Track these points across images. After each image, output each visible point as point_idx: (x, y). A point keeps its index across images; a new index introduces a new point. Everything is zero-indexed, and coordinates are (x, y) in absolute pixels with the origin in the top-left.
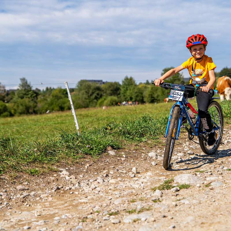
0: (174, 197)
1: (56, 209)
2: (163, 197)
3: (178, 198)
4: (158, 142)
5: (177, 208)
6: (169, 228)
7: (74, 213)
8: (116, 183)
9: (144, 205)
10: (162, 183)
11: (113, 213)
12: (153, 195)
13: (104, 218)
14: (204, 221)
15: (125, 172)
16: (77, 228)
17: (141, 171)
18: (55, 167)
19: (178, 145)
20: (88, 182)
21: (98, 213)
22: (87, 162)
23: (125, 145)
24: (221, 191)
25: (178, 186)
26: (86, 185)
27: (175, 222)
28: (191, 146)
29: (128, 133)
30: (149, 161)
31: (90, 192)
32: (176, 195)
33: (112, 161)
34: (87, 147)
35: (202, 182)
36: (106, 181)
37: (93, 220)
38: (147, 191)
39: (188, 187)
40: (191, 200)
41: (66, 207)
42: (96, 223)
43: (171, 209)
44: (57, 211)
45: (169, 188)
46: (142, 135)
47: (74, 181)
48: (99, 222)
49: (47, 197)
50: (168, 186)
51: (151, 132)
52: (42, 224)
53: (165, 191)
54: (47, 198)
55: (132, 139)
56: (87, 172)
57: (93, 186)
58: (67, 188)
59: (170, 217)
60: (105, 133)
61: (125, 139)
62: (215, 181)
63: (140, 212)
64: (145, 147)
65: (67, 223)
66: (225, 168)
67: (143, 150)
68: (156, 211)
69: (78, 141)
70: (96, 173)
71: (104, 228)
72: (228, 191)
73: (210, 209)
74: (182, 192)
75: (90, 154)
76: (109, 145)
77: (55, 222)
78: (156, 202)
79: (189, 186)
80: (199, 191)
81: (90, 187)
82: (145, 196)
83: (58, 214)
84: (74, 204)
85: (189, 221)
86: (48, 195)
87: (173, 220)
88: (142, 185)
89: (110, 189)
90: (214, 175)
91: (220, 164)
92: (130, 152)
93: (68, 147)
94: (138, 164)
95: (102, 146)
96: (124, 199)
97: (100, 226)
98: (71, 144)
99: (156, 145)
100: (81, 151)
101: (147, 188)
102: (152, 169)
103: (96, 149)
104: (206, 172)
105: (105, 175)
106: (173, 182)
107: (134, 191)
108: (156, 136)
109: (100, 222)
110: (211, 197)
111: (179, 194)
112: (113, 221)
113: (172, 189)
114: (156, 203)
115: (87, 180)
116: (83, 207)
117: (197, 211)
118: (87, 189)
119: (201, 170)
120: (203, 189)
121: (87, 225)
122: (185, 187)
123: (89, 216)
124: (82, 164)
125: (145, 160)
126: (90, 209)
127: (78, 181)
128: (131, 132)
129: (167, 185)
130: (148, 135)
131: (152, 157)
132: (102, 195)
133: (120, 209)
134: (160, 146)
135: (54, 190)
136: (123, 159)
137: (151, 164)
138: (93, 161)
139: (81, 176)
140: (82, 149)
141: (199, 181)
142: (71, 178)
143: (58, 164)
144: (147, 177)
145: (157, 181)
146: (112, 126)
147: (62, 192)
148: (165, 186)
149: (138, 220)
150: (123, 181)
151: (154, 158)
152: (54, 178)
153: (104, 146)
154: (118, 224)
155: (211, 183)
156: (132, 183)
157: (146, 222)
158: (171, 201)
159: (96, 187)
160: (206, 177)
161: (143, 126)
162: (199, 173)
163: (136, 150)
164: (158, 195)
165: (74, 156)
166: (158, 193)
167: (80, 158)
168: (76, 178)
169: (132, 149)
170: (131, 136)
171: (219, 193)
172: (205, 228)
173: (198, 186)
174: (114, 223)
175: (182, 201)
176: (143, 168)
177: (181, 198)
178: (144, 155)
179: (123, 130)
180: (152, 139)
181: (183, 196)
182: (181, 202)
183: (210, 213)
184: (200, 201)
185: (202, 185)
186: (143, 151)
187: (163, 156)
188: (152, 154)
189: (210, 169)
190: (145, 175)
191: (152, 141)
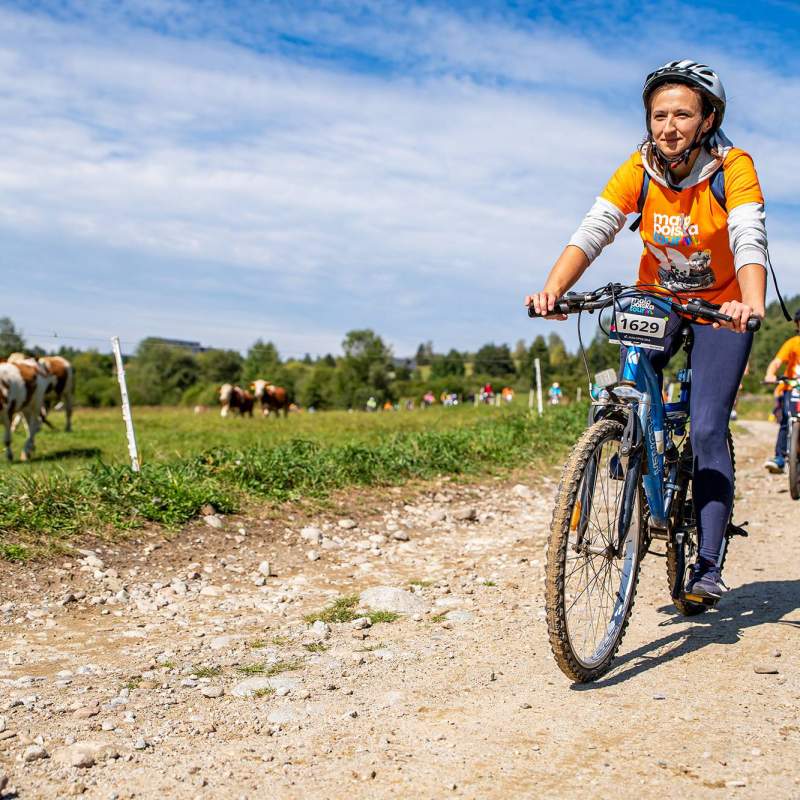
0: (357, 641)
1: (63, 649)
2: (331, 640)
3: (368, 645)
4: (326, 503)
5: (364, 669)
6: (343, 716)
7: (109, 665)
8: (218, 598)
9: (285, 655)
10: (329, 606)
11: (205, 669)
12: (306, 633)
13: (183, 682)
14: (426, 704)
15: (240, 570)
16: (114, 701)
17: (280, 572)
18: (71, 546)
19: (373, 515)
20: (147, 590)
21: (169, 669)
22: (149, 539)
23: (247, 504)
24: (469, 635)
25: (367, 615)
26: (142, 594)
27: (359, 702)
28: (403, 521)
29: (257, 477)
30: (301, 550)
31: (151, 613)
32: (362, 636)
33: (211, 540)
34: (154, 501)
35: (425, 610)
36: (194, 589)
37: (157, 685)
38: (293, 623)
39: (392, 619)
40: (397, 650)
41: (90, 646)
42: (164, 694)
43: (349, 671)
44: (65, 654)
45: (345, 617)
46: (289, 485)
47: (114, 583)
48: (170, 690)
49: (44, 617)
50: (345, 612)
51: (310, 479)
52: (25, 685)
53: (338, 624)
54: (42, 621)
55: (266, 491)
56: (147, 564)
57: (160, 600)
58: (96, 599)
59: (346, 690)
60: (201, 472)
61: (248, 491)
62: (455, 609)
63: (273, 672)
64: (295, 513)
65: (91, 688)
66: (480, 580)
67: (289, 520)
68: (313, 673)
69: (131, 486)
70: (171, 568)
71: (181, 707)
72: (484, 634)
73: (442, 674)
74: (377, 630)
75: (160, 520)
76: (208, 502)
77: (60, 683)
78: (314, 650)
79: (396, 617)
80: (416, 630)
81: (152, 602)
82: (287, 633)
83: (68, 663)
84: (110, 640)
85: (391, 703)
86: (47, 612)
87: (352, 699)
88: (282, 606)
89: (202, 612)
90: (455, 595)
91: (468, 569)
92: (258, 522)
93: (106, 498)
94: (273, 554)
95: (190, 504)
96: (236, 636)
97: (173, 700)
98: (114, 491)
99: (320, 512)
100: (137, 511)
101: (293, 616)
102: (306, 569)
103: (175, 510)
104: (434, 585)
105: (191, 575)
106: (358, 603)
107: (261, 620)
108: (322, 489)
109: (173, 692)
110: (444, 648)
111: (370, 634)
112: (205, 691)
113: (354, 622)
114: (314, 653)
115: (146, 584)
116: (131, 651)
117: (411, 678)
118: (143, 606)
119: (423, 581)
120: (427, 627)
121: (139, 695)
122: (386, 618)
123: (145, 675)
124: (137, 543)
125: (291, 545)
126: (148, 656)
127: (124, 584)
128: (264, 476)
129: (343, 612)
130: (304, 486)
131: (308, 541)
132: (181, 623)
133: (224, 661)
134: (331, 515)
135: (62, 602)
136: (238, 539)
137: (307, 557)
138: (166, 539)
139: (133, 572)
140: (139, 507)
141: (420, 606)
142: (107, 577)
143: (77, 538)
144: (295, 588)
145: (318, 598)
146: (218, 457)
147: (81, 608)
148: (337, 612)
149: (268, 691)
150: (237, 593)
151: (314, 542)
152: (64, 572)
153: (195, 504)
154: (219, 699)
155: (448, 614)
156: (257, 600)
157: (287, 699)
158: (351, 651)
159: (167, 604)
160: (435, 599)
161: (293, 463)
162: (419, 587)
163: (273, 519)
164: (319, 633)
165: (119, 520)
166: (319, 629)
167: (133, 528)
168: (119, 577)
169: (263, 515)
170: (263, 483)
171: (464, 639)
172: (427, 721)
173: (417, 619)
174: (207, 697)
175: (377, 653)
176: (285, 565)
177: (375, 644)
178: (291, 532)
179: (244, 468)
180: (311, 495)
181: (380, 641)
182: (374, 655)
183: (440, 687)
184: (419, 655)
185: (425, 617)
186: (290, 524)
187: (335, 538)
188: (309, 532)
189: (445, 579)
190: (290, 581)
191: (312, 501)
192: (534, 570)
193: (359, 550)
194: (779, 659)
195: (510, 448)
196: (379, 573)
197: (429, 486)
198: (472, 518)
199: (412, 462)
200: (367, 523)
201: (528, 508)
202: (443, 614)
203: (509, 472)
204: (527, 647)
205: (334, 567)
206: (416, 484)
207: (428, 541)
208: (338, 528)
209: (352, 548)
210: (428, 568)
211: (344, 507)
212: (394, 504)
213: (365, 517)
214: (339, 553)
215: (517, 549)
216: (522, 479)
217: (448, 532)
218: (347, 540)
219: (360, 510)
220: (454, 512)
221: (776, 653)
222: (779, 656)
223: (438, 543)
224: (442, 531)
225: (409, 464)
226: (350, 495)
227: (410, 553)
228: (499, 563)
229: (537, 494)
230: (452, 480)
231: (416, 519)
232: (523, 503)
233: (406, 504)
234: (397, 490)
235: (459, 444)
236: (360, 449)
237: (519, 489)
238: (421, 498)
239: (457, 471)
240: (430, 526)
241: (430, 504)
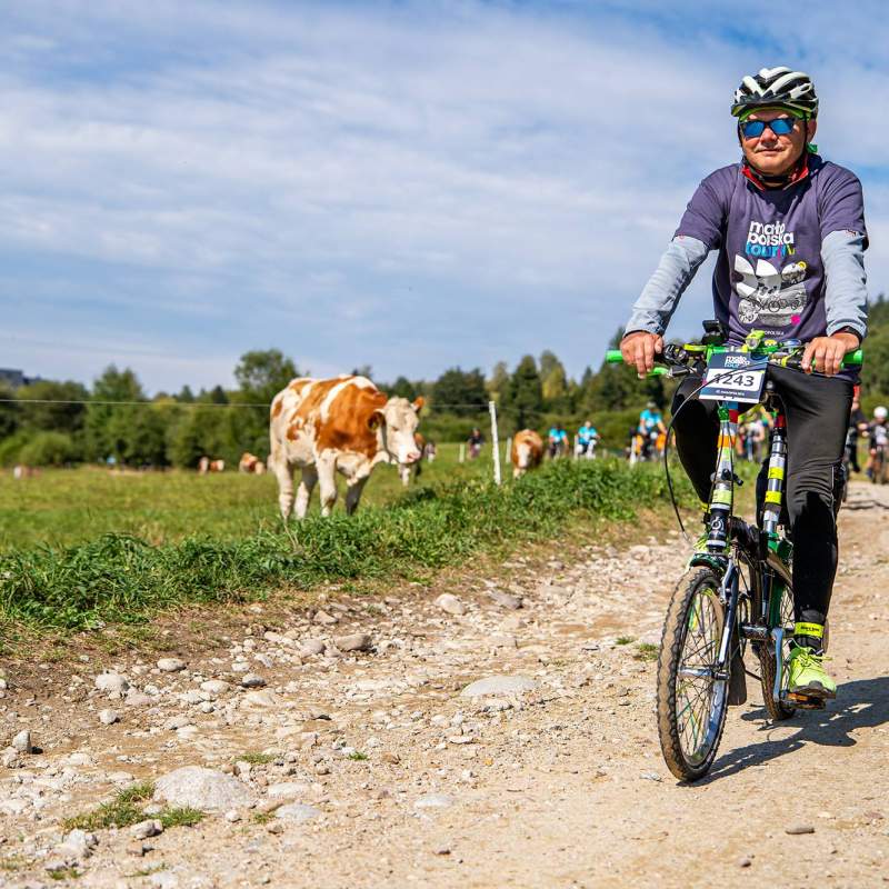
0: (133, 858)
2: (93, 859)
3: (144, 867)
4: (142, 633)
10: (108, 800)
12: (58, 847)
17: (51, 746)
19: (213, 648)
23: (16, 639)
24: (303, 842)
25: (159, 815)
28: (259, 657)
29: (37, 594)
32: (140, 851)
35: (248, 804)
38: (46, 831)
39: (194, 821)
40: (186, 873)
45: (126, 820)
46: (86, 604)
50: (128, 811)
51: (122, 596)
53: (111, 832)
61: (22, 618)
62: (293, 801)
64: (91, 649)
66: (348, 750)
67: (80, 662)
72: (325, 841)
74: (173, 839)
78: (62, 878)
79: (200, 818)
80: (229, 837)
82: (30, 848)
88: (39, 802)
90: (300, 776)
91: (337, 732)
92: (30, 666)
94: (46, 717)
99: (131, 647)
101: (51, 818)
102: (94, 739)
104: (276, 761)
106: (151, 796)
108: (140, 610)
110: (258, 867)
111: (155, 847)
113: (135, 827)
114: (59, 882)
119: (263, 753)
120: (245, 831)
122: (186, 819)
125: (78, 701)
128: (49, 593)
129: (123, 813)
130: (111, 607)
131: (106, 693)
134: (148, 650)
137: (99, 718)
141: (241, 798)
144: (68, 772)
145: (98, 787)
148: (115, 810)
151: (114, 695)
155: (279, 810)
158: (117, 875)
160: (267, 784)
161: (97, 573)
162: (249, 766)
163: (54, 661)
164: (74, 848)
166: (78, 840)
169: (39, 656)
170: (48, 604)
171: (294, 849)
173: (232, 819)
175: (155, 878)
176: (62, 734)
177: (156, 863)
178: (81, 681)
179: (18, 583)
180: (121, 620)
181: (167, 857)
182: (150, 882)
184: (218, 880)
185: (245, 815)
186: (81, 667)
187: (148, 688)
188: (109, 680)
189: (298, 749)
190: (64, 760)
191: (118, 630)
192: (434, 732)
193: (182, 704)
194: (747, 871)
195: (440, 538)
196: (205, 742)
197: (308, 599)
198: (366, 648)
199: (286, 563)
200: (203, 662)
201: (455, 628)
202: (274, 809)
203: (435, 574)
204: (384, 860)
205: (139, 734)
206: (287, 598)
207: (291, 686)
208: (156, 671)
209: (173, 701)
210: (279, 730)
211: (171, 637)
212: (249, 631)
213: (201, 651)
214: (150, 711)
215: (420, 696)
216: (453, 584)
217: (326, 671)
218: (167, 688)
219: (194, 641)
220: (338, 639)
221: (743, 861)
222: (747, 865)
223: (306, 690)
224: (316, 669)
225: (280, 566)
226: (182, 619)
227: (260, 706)
228: (387, 719)
229: (472, 606)
230: (344, 590)
231: (279, 652)
232: (449, 622)
233: (267, 629)
234: (256, 608)
235: (362, 532)
236: (206, 546)
237: (445, 600)
238: (293, 619)
239: (354, 576)
240: (300, 663)
241: (304, 628)
